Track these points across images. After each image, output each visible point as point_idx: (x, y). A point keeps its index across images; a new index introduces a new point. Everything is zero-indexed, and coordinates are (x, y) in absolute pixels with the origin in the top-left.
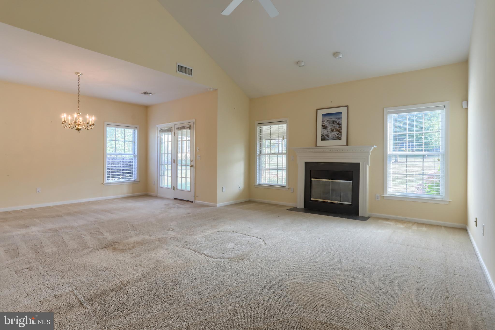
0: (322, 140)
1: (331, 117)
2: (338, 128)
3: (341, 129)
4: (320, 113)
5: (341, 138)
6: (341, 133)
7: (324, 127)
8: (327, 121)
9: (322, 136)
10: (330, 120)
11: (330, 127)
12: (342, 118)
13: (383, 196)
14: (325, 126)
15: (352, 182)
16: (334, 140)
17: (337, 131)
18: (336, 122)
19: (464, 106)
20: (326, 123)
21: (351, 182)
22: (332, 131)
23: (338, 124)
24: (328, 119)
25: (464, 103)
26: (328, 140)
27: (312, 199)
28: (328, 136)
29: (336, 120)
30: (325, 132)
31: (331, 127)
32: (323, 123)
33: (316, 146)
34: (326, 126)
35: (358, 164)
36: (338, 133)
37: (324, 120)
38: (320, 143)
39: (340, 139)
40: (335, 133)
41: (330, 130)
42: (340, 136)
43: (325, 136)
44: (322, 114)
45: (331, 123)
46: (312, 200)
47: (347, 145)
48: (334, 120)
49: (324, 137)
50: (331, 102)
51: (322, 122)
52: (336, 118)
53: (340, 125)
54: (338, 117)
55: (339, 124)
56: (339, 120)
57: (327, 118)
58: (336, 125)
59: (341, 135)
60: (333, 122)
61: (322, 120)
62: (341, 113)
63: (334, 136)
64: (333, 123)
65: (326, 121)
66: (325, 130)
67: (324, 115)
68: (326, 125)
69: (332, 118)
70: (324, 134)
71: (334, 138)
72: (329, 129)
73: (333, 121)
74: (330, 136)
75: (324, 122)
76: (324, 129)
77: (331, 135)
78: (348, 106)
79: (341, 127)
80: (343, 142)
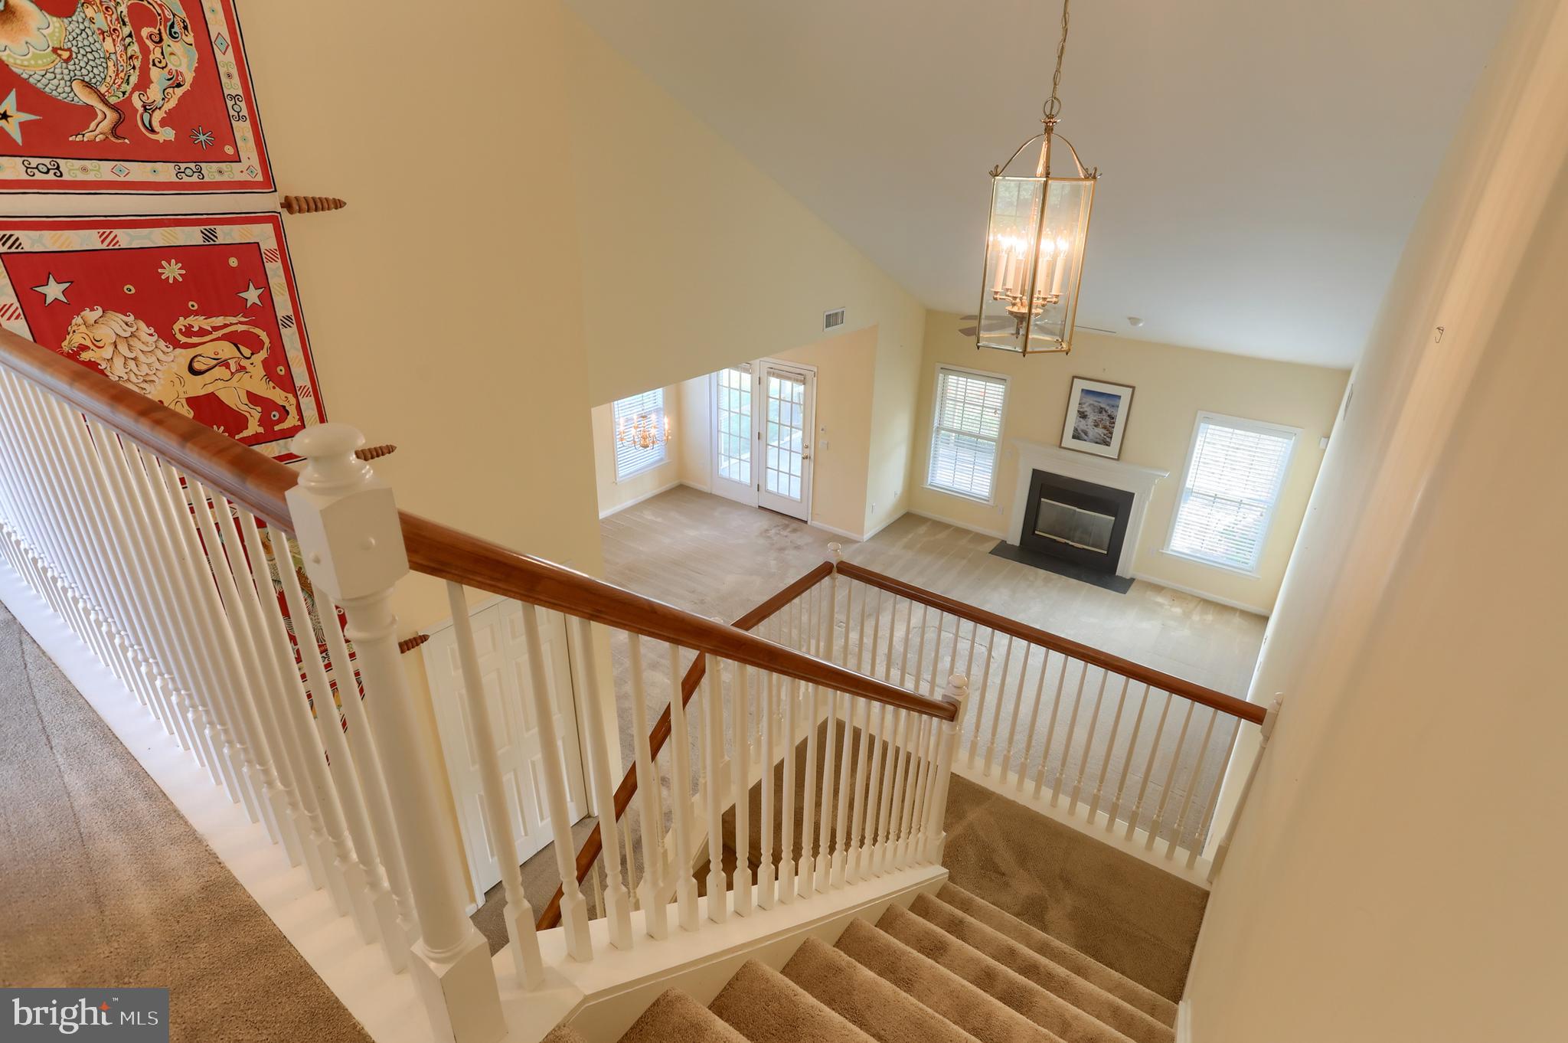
0: (1074, 437)
1: (1099, 399)
2: (1108, 423)
3: (1113, 427)
4: (1079, 385)
5: (1110, 443)
6: (1111, 433)
7: (1083, 415)
8: (1090, 405)
9: (1076, 430)
10: (1096, 404)
11: (1092, 417)
12: (1118, 407)
13: (1163, 553)
14: (1083, 413)
15: (1115, 520)
16: (1097, 443)
17: (1105, 427)
18: (1106, 411)
20: (1087, 409)
21: (1113, 518)
22: (1096, 426)
23: (1110, 416)
24: (1092, 402)
26: (1085, 440)
27: (1036, 532)
28: (1086, 433)
29: (1107, 408)
30: (1083, 424)
31: (1095, 418)
32: (1081, 408)
33: (1060, 446)
34: (1086, 413)
35: (1132, 495)
36: (1106, 432)
37: (1083, 401)
38: (1068, 441)
39: (1107, 444)
40: (1100, 431)
41: (1093, 423)
42: (1108, 439)
43: (1080, 431)
44: (1083, 390)
45: (1096, 411)
47: (1118, 459)
48: (1103, 406)
49: (1079, 434)
50: (1104, 370)
51: (1080, 404)
52: (1108, 405)
53: (1113, 418)
54: (1112, 402)
55: (1112, 418)
56: (1112, 410)
57: (1090, 400)
58: (1105, 417)
59: (1111, 438)
60: (1101, 410)
61: (1080, 400)
62: (1120, 396)
63: (1099, 437)
64: (1101, 412)
65: (1087, 404)
66: (1083, 421)
67: (1086, 392)
68: (1086, 411)
69: (1099, 402)
70: (1078, 427)
71: (1098, 440)
72: (1090, 420)
73: (1101, 408)
74: (1090, 434)
75: (1084, 406)
76: (1081, 419)
77: (1094, 432)
78: (1133, 388)
79: (1114, 423)
80: (1112, 450)
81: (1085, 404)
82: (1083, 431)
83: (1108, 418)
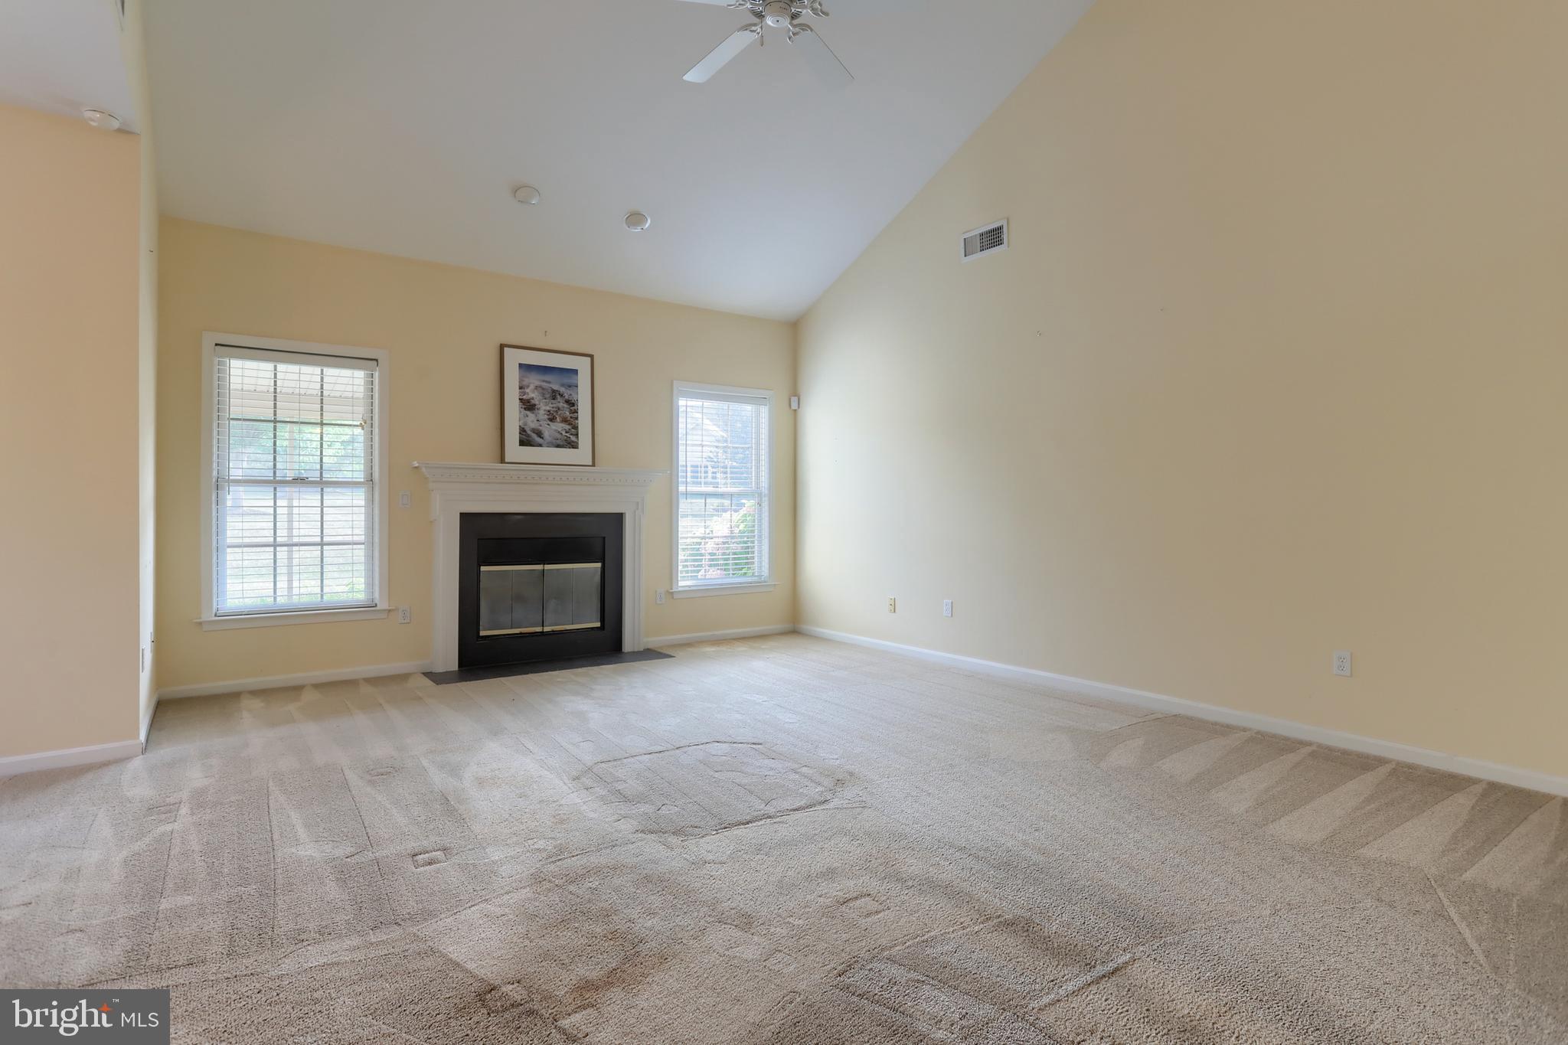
0: (522, 443)
1: (547, 378)
2: (568, 413)
3: (577, 418)
4: (513, 358)
5: (578, 443)
6: (576, 428)
7: (528, 406)
8: (536, 388)
9: (522, 431)
10: (545, 385)
11: (544, 407)
12: (577, 386)
13: (672, 593)
14: (528, 401)
15: (603, 568)
16: (558, 446)
17: (565, 420)
18: (562, 396)
19: (794, 406)
20: (532, 394)
21: (599, 565)
22: (551, 420)
23: (567, 402)
24: (538, 383)
25: (794, 400)
26: (540, 445)
27: (482, 633)
28: (539, 434)
29: (562, 390)
30: (531, 420)
31: (548, 408)
32: (525, 394)
33: (502, 460)
34: (533, 402)
35: (619, 518)
36: (568, 427)
37: (524, 383)
38: (514, 450)
39: (573, 445)
40: (559, 426)
41: (546, 417)
42: (573, 438)
43: (529, 432)
44: (520, 365)
45: (547, 396)
46: (483, 637)
47: (593, 465)
48: (556, 387)
49: (528, 436)
50: (545, 332)
51: (521, 388)
52: (562, 385)
53: (573, 405)
54: (566, 381)
55: (571, 403)
56: (569, 392)
57: (534, 380)
58: (562, 404)
59: (577, 435)
60: (554, 395)
61: (521, 381)
62: (575, 372)
63: (559, 436)
64: (554, 398)
65: (532, 387)
66: (531, 416)
67: (526, 368)
68: (533, 399)
69: (549, 382)
70: (526, 425)
71: (559, 442)
72: (542, 412)
73: (554, 391)
74: (546, 434)
75: (527, 391)
76: (528, 412)
77: (551, 430)
78: (592, 357)
79: (576, 412)
80: (582, 454)
81: (528, 387)
82: (534, 431)
83: (565, 406)
